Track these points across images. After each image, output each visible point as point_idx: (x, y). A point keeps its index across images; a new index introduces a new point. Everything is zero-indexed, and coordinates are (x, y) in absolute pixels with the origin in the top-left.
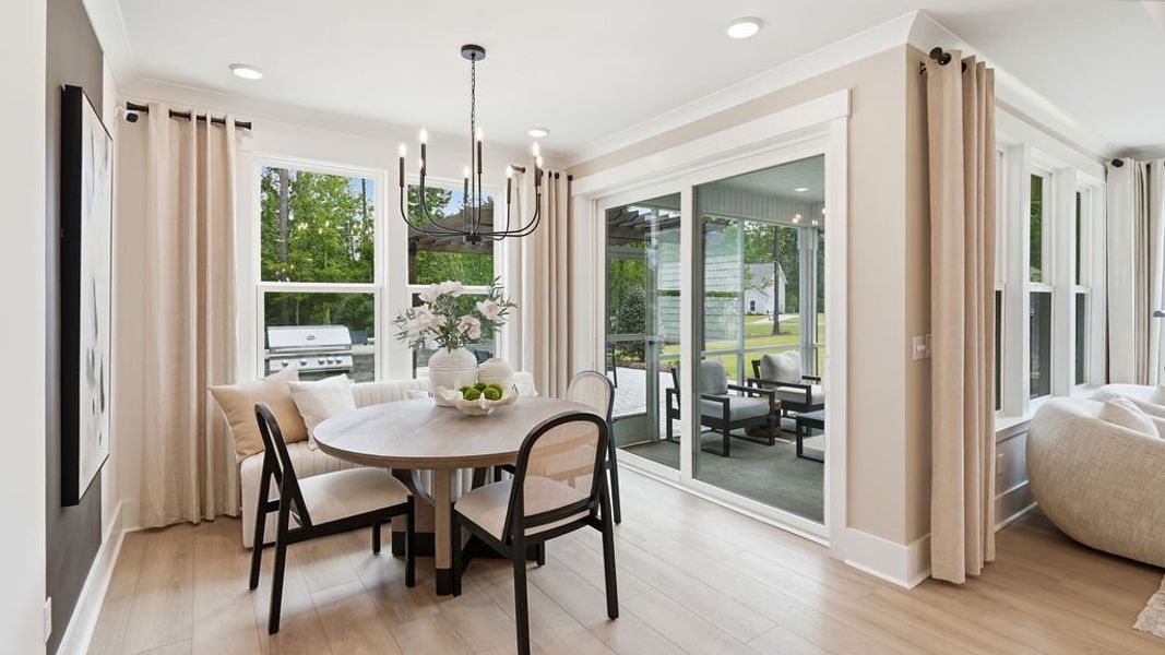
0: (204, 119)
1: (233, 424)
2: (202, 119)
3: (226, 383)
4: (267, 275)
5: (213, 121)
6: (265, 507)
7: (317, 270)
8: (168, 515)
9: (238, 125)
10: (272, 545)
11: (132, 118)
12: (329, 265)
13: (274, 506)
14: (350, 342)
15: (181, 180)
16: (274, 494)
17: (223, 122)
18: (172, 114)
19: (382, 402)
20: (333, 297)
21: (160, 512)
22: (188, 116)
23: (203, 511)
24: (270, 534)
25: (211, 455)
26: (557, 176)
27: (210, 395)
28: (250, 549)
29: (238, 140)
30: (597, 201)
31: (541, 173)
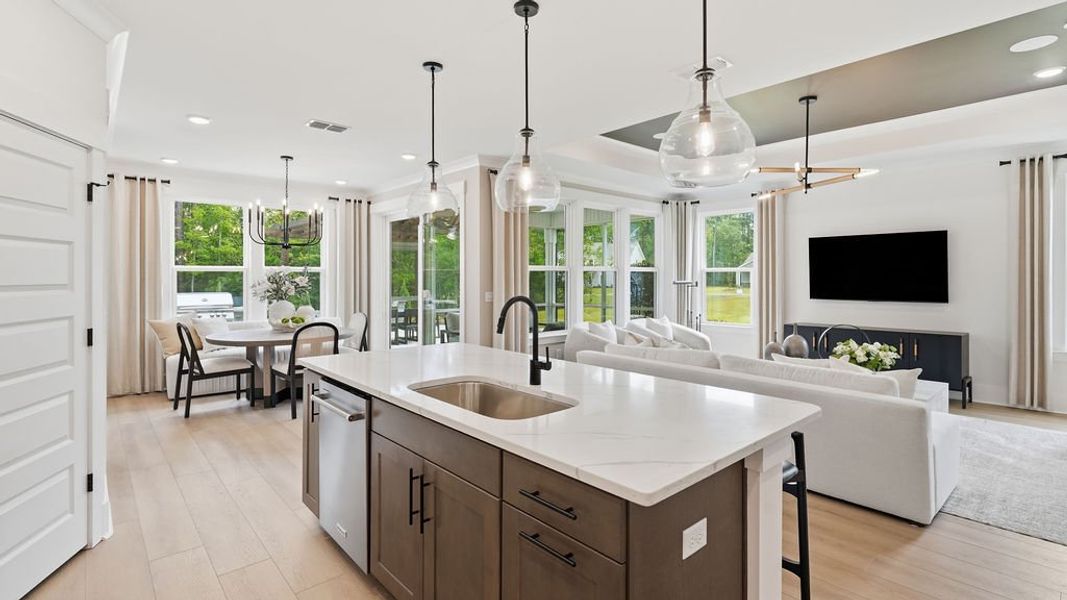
0: (144, 179)
1: (161, 339)
2: (143, 179)
3: (156, 319)
5: (149, 180)
6: (181, 372)
7: (212, 247)
8: (124, 390)
9: (162, 182)
10: (184, 398)
12: (223, 244)
13: (186, 372)
14: (232, 303)
15: (131, 212)
16: (186, 366)
17: (154, 181)
18: (126, 178)
20: (222, 274)
21: (120, 387)
23: (143, 388)
24: (183, 393)
25: (146, 356)
26: (360, 202)
27: (147, 325)
28: (172, 400)
29: (162, 189)
30: (386, 217)
31: (350, 201)
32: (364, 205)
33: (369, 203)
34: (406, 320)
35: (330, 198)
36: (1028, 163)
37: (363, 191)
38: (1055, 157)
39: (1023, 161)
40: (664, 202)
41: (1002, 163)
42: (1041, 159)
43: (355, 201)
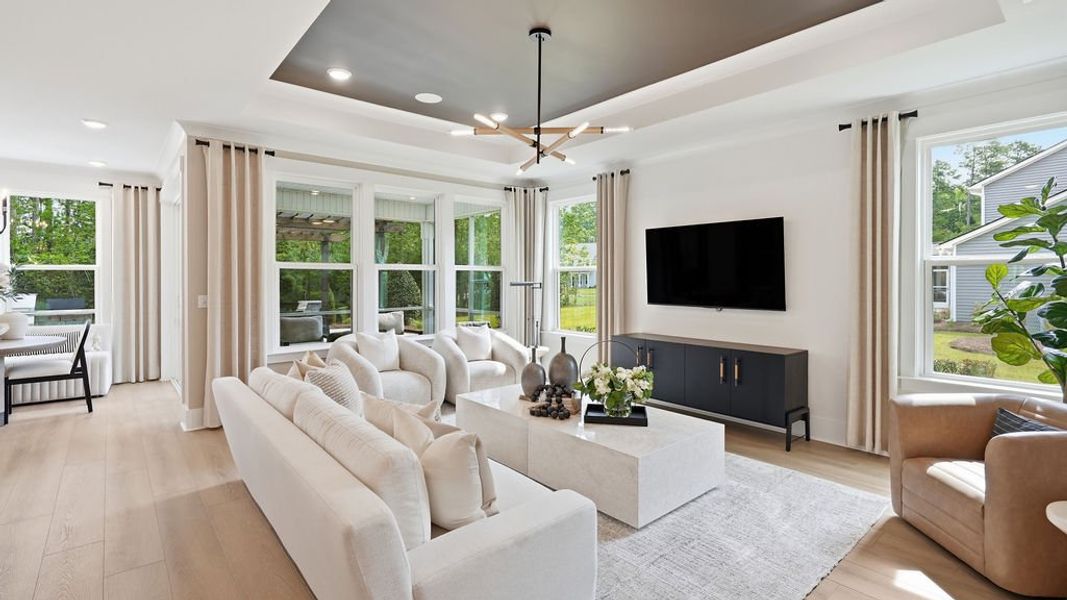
26: (145, 188)
31: (129, 187)
33: (158, 190)
35: (101, 184)
36: (870, 126)
38: (902, 117)
39: (864, 124)
40: (506, 189)
41: (842, 127)
42: (885, 120)
43: (136, 188)
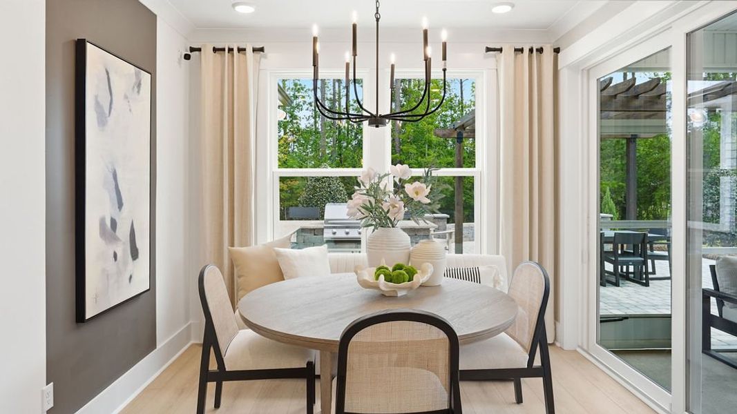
0: (245, 49)
2: (243, 50)
4: (284, 164)
9: (256, 50)
11: (187, 57)
18: (215, 50)
19: (346, 271)
22: (223, 50)
26: (540, 50)
30: (588, 70)
31: (522, 50)
32: (548, 55)
33: (557, 51)
34: (615, 248)
35: (488, 50)
37: (546, 29)
43: (531, 50)
